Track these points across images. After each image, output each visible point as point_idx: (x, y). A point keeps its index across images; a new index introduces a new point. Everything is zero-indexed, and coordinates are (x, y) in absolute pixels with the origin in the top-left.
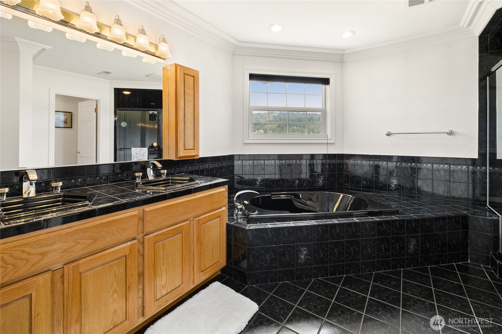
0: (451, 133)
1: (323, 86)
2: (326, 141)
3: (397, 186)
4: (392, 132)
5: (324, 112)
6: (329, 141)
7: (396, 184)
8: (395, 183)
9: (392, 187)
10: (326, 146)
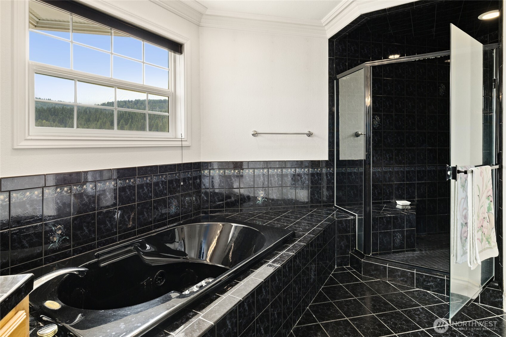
0: (310, 135)
1: (172, 54)
2: (180, 143)
3: (264, 198)
4: (259, 131)
5: (174, 96)
6: (184, 144)
7: (262, 197)
8: (262, 195)
9: (259, 200)
10: (179, 152)
